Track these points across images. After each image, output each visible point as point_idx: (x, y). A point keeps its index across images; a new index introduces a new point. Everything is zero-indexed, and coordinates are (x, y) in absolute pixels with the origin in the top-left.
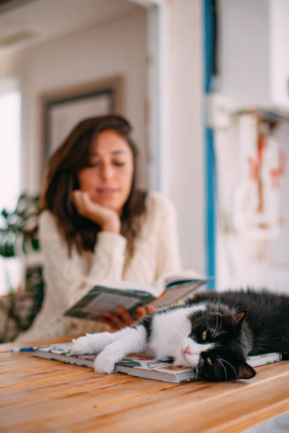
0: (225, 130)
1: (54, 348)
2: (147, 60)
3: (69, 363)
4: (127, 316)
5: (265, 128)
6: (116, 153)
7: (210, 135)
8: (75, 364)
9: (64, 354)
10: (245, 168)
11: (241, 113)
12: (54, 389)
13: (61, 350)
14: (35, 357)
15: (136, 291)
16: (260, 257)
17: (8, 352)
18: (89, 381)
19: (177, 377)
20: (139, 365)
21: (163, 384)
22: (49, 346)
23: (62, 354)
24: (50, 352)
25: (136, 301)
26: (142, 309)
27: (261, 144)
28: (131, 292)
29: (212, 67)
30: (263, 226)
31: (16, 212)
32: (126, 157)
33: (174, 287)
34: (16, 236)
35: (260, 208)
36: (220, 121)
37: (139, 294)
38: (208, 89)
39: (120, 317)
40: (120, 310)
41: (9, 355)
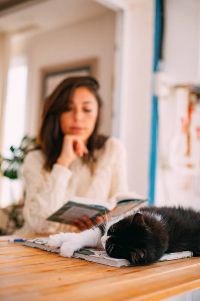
0: (166, 98)
1: (37, 240)
2: (114, 48)
3: (46, 251)
4: (89, 222)
5: (194, 98)
6: (86, 103)
7: (155, 101)
8: (50, 252)
9: (43, 245)
10: (179, 125)
11: (177, 87)
12: (34, 266)
13: (42, 241)
14: (24, 245)
15: (96, 206)
16: (187, 187)
17: (5, 241)
18: (58, 263)
19: (119, 263)
20: (94, 254)
21: (108, 267)
22: (34, 239)
23: (42, 244)
24: (34, 242)
25: (96, 212)
26: (100, 218)
27: (190, 109)
28: (94, 207)
29: (159, 54)
30: (190, 166)
31: (20, 148)
32: (93, 106)
33: (123, 204)
34: (19, 165)
35: (188, 153)
36: (163, 92)
37: (98, 208)
38: (156, 69)
39: (85, 223)
40: (85, 219)
41: (7, 243)
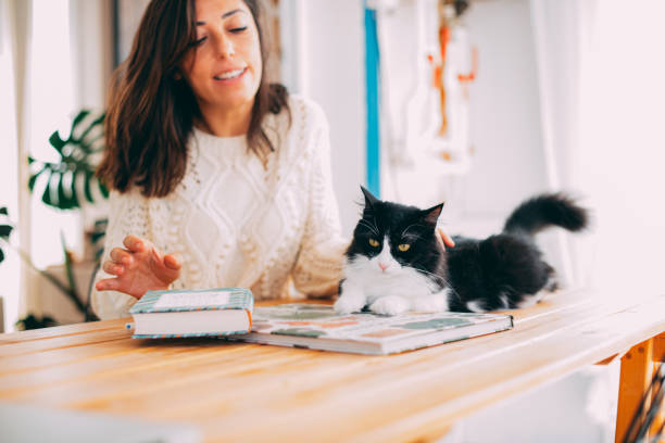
0: (391, 12)
5: (449, 11)
7: (371, 19)
27: (443, 34)
30: (446, 156)
35: (443, 128)
